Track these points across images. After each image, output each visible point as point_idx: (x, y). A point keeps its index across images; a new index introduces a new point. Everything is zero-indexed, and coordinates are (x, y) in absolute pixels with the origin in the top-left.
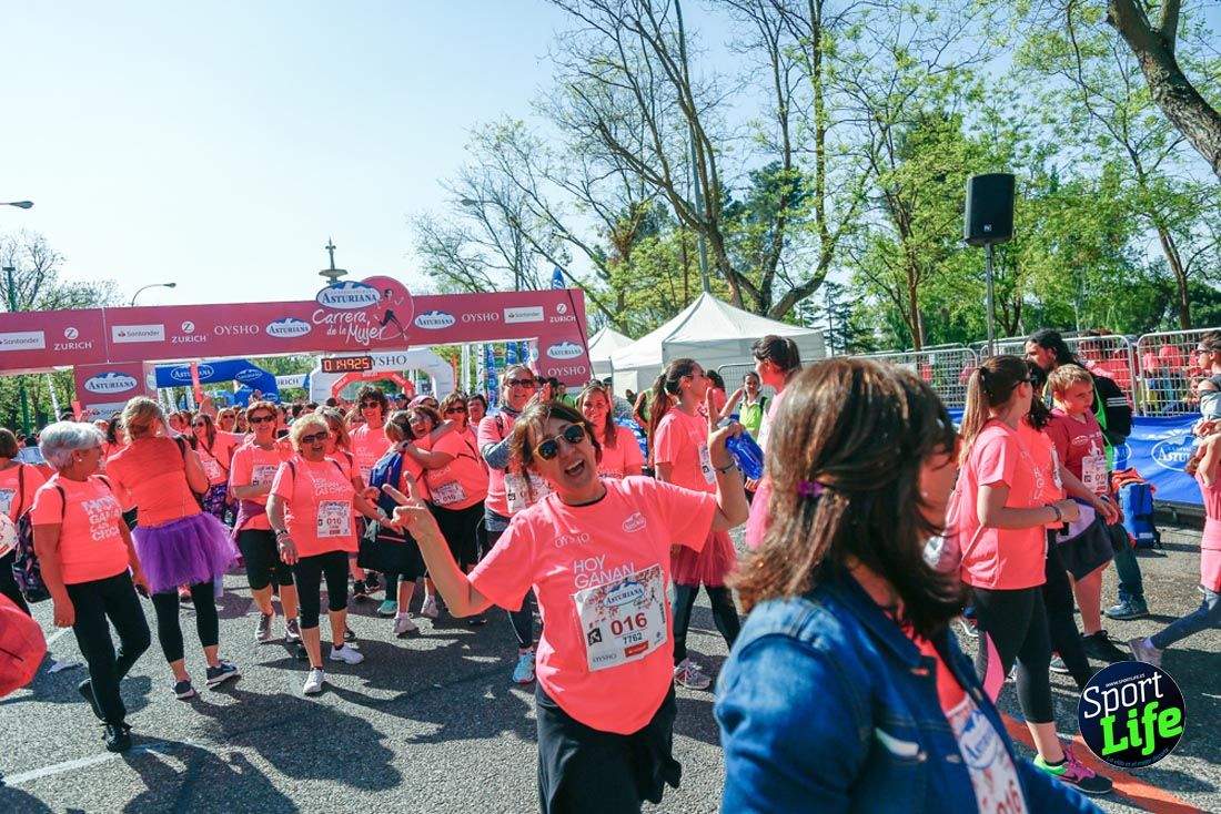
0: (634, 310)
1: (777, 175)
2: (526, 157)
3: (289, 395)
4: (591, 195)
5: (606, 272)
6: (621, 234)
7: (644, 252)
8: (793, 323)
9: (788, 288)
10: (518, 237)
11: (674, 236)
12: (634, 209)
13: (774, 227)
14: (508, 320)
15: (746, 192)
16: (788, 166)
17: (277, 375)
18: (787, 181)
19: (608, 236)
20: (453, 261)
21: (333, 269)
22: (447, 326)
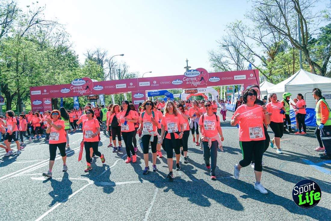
0: (275, 75)
2: (242, 31)
3: (176, 99)
4: (262, 41)
5: (266, 64)
6: (272, 52)
7: (279, 57)
10: (238, 55)
11: (290, 51)
12: (276, 44)
13: (328, 46)
14: (235, 79)
17: (174, 94)
19: (267, 53)
20: (219, 63)
21: (188, 66)
22: (218, 81)
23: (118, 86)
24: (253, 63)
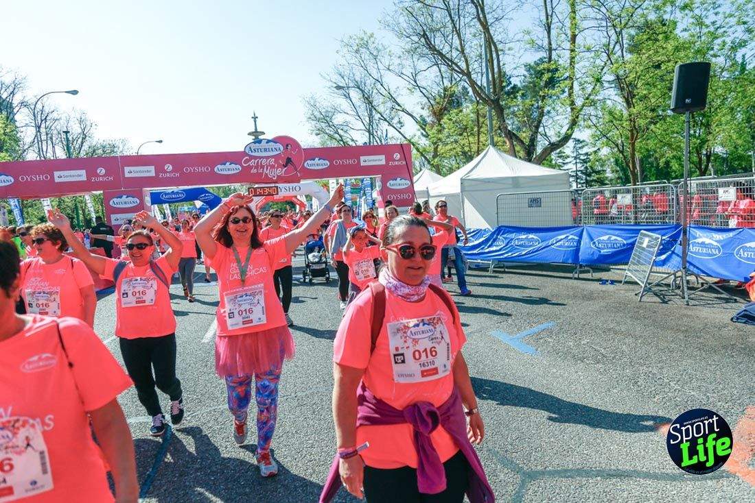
0: (444, 157)
2: (376, 58)
4: (417, 82)
5: (427, 132)
6: (437, 108)
9: (547, 143)
10: (370, 110)
11: (471, 108)
12: (446, 91)
14: (364, 164)
15: (522, 78)
16: (550, 60)
19: (428, 109)
20: (330, 126)
21: (256, 131)
22: (324, 167)
23: (61, 176)
24: (399, 129)
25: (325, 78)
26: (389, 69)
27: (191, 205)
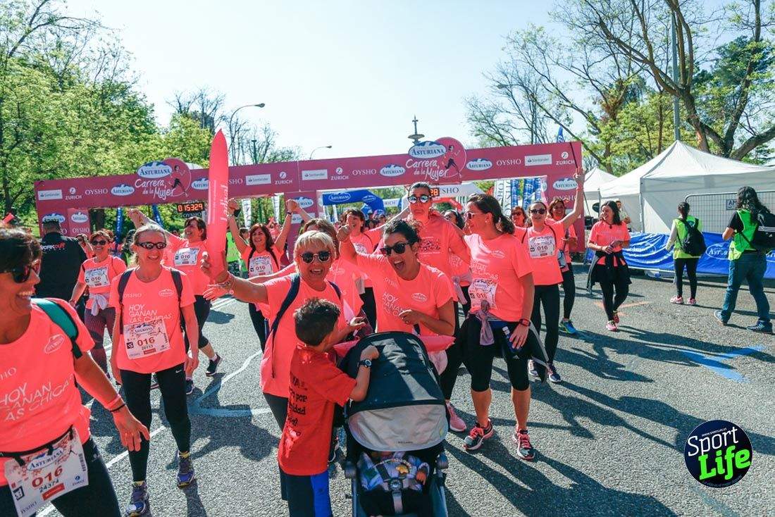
0: (618, 156)
1: (749, 46)
2: (543, 52)
3: (390, 211)
4: (590, 75)
5: (599, 130)
6: (611, 102)
8: (750, 162)
9: (749, 136)
10: (534, 107)
11: (653, 100)
12: (622, 82)
14: (526, 164)
15: (713, 64)
16: (757, 38)
17: (384, 199)
18: (757, 50)
19: (601, 103)
20: (490, 126)
21: (416, 134)
22: (486, 168)
24: (567, 127)
25: (487, 77)
26: (557, 63)
27: (355, 206)
